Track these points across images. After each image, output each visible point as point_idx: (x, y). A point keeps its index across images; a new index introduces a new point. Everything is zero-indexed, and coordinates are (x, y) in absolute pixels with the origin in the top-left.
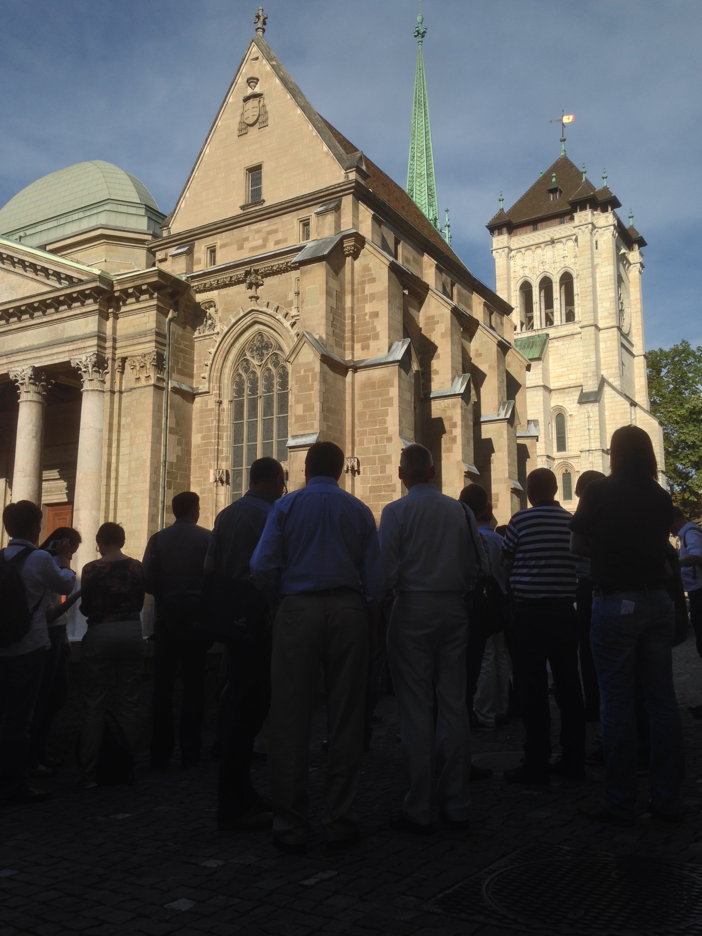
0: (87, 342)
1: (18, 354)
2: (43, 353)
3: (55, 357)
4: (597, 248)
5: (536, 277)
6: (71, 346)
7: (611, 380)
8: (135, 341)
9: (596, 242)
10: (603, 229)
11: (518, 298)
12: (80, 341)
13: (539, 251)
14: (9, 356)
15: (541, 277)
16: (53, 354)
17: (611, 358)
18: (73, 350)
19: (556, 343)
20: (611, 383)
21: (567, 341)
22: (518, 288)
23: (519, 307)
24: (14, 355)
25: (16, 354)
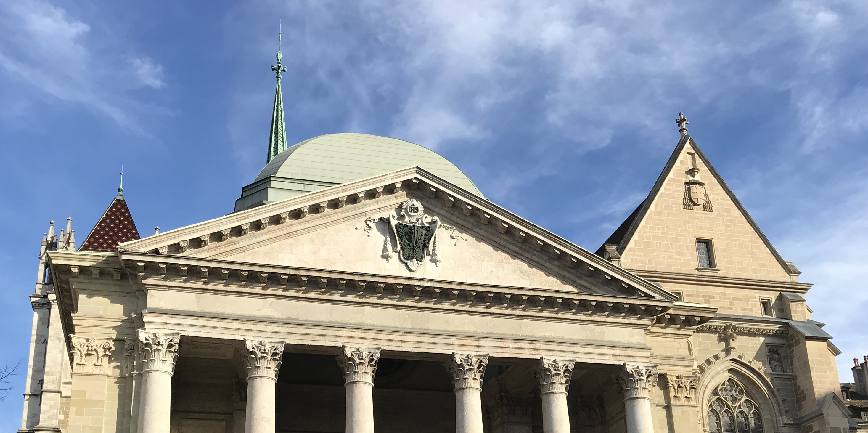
0: (638, 352)
1: (548, 343)
2: (581, 349)
3: (596, 357)
6: (618, 351)
8: (671, 362)
12: (630, 349)
14: (534, 342)
16: (595, 354)
18: (619, 355)
24: (542, 343)
25: (544, 343)
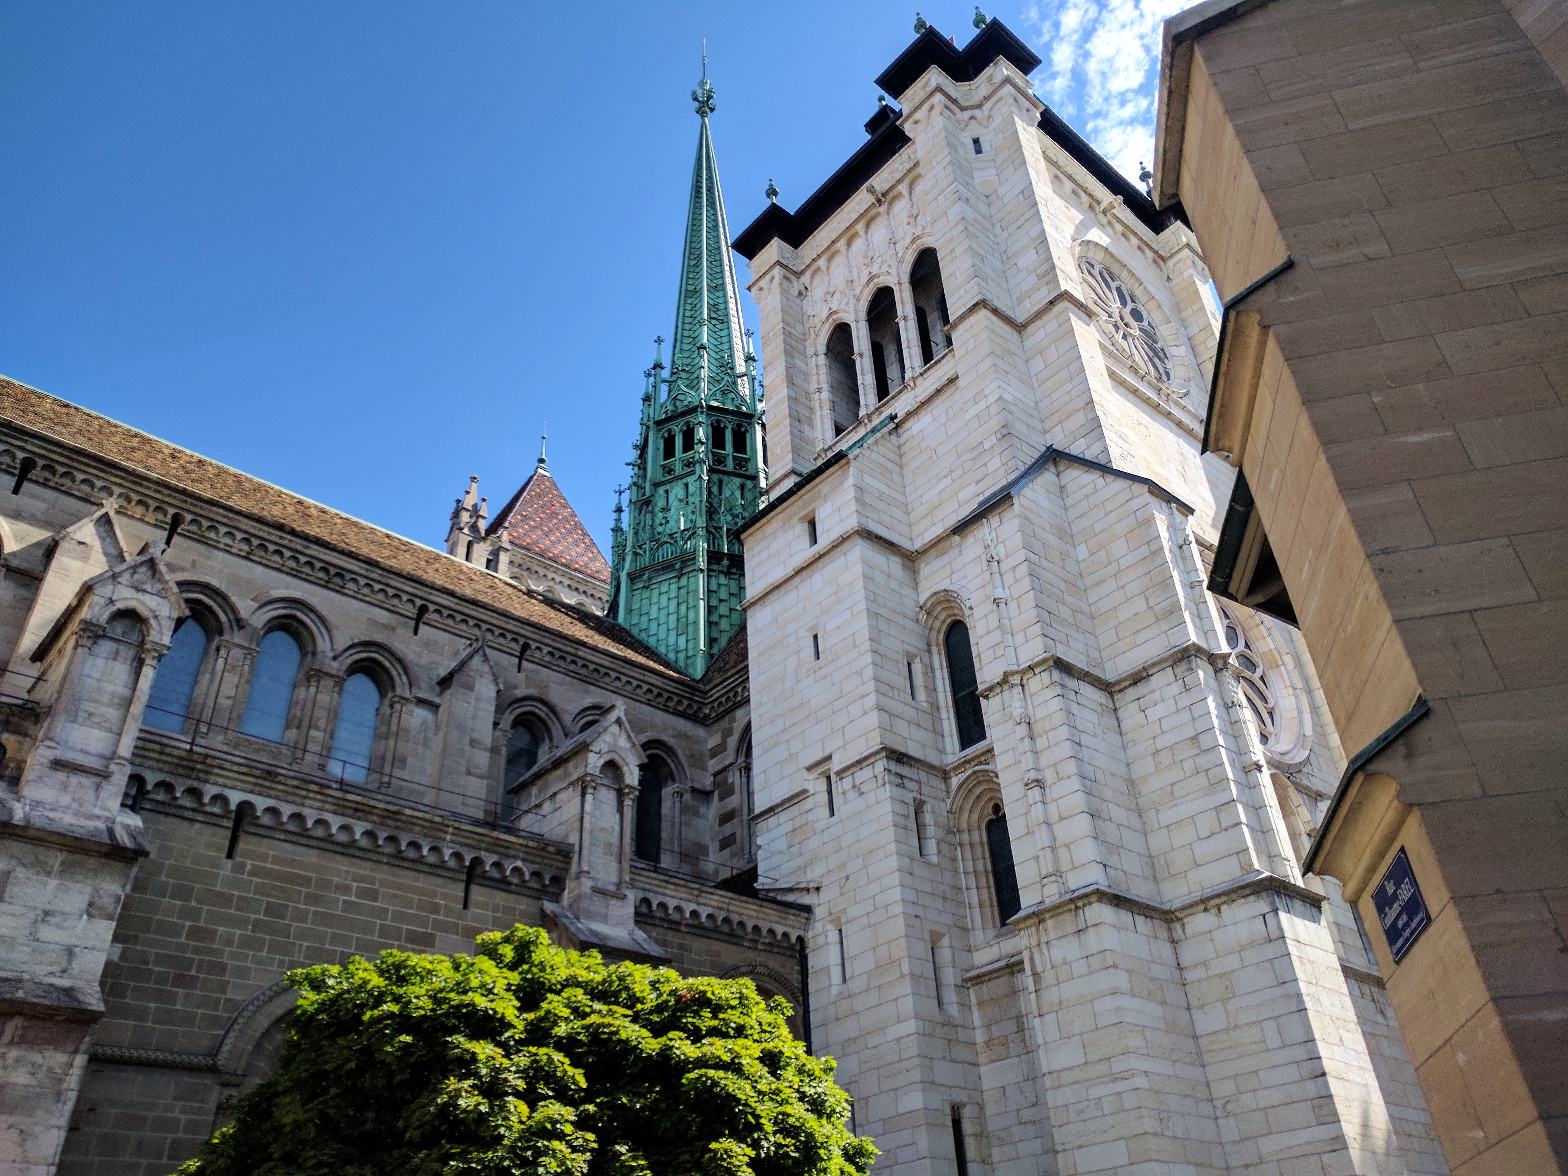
4: (979, 151)
5: (852, 302)
7: (1075, 450)
9: (976, 141)
10: (987, 106)
11: (823, 370)
13: (858, 244)
15: (867, 295)
17: (1068, 387)
19: (915, 426)
20: (1081, 456)
21: (940, 404)
22: (822, 349)
23: (825, 387)
